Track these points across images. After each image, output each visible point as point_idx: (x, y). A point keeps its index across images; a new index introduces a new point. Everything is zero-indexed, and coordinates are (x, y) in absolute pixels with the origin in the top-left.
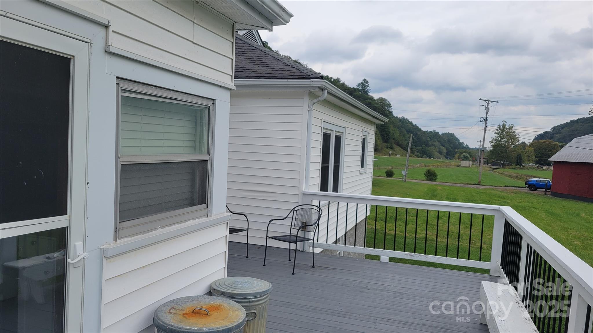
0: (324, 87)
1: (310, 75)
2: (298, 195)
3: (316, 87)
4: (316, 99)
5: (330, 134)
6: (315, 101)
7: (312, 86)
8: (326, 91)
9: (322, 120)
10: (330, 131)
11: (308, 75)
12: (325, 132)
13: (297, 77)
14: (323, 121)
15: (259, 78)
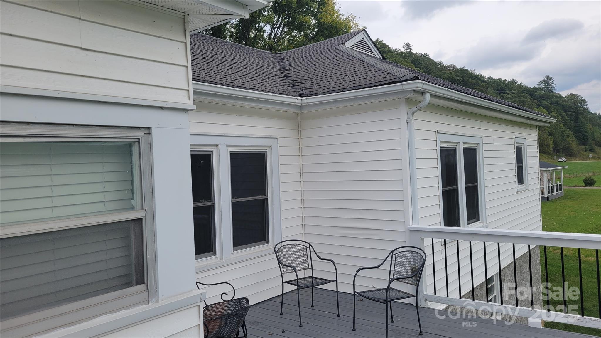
0: (421, 89)
1: (401, 78)
2: (405, 231)
3: (410, 91)
4: (416, 107)
5: (456, 148)
6: (415, 109)
7: (404, 90)
8: (428, 95)
9: (436, 132)
10: (456, 144)
11: (399, 78)
12: (446, 146)
13: (385, 82)
14: (438, 133)
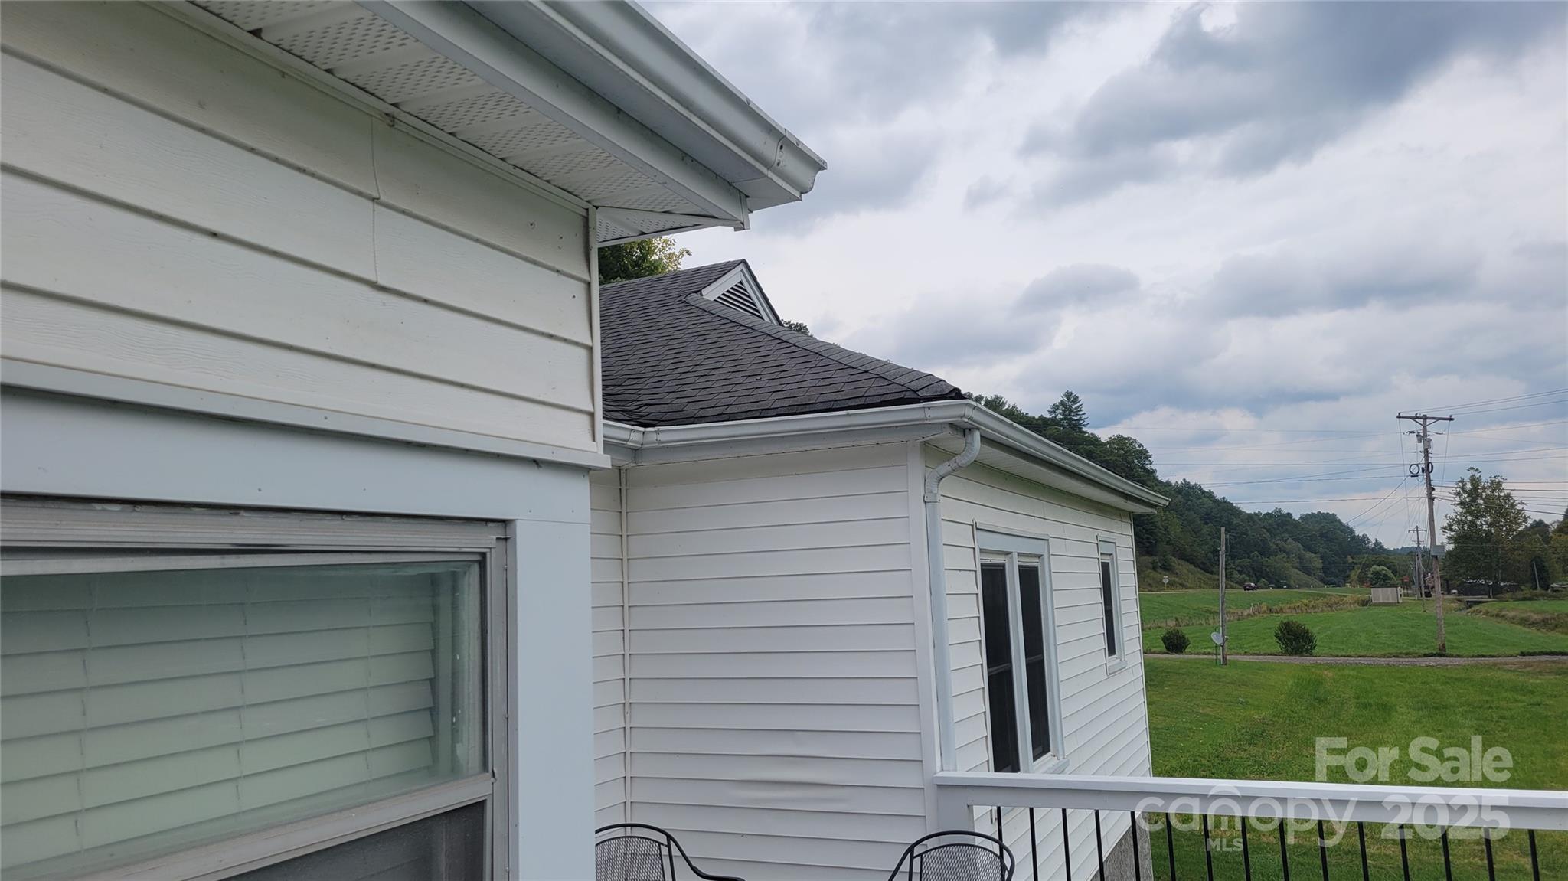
0: (969, 421)
1: (918, 391)
2: (923, 789)
3: (941, 423)
4: (947, 463)
5: (1003, 566)
6: (944, 468)
7: (928, 422)
8: (977, 435)
9: (972, 526)
10: (1003, 557)
11: (912, 390)
12: (989, 562)
13: (878, 400)
14: (977, 529)
15: (758, 414)
